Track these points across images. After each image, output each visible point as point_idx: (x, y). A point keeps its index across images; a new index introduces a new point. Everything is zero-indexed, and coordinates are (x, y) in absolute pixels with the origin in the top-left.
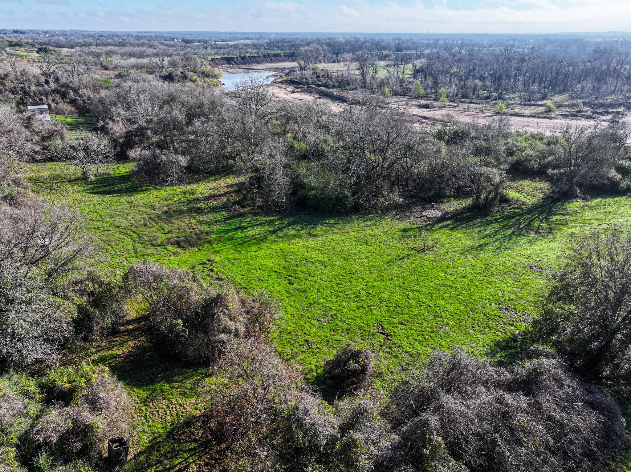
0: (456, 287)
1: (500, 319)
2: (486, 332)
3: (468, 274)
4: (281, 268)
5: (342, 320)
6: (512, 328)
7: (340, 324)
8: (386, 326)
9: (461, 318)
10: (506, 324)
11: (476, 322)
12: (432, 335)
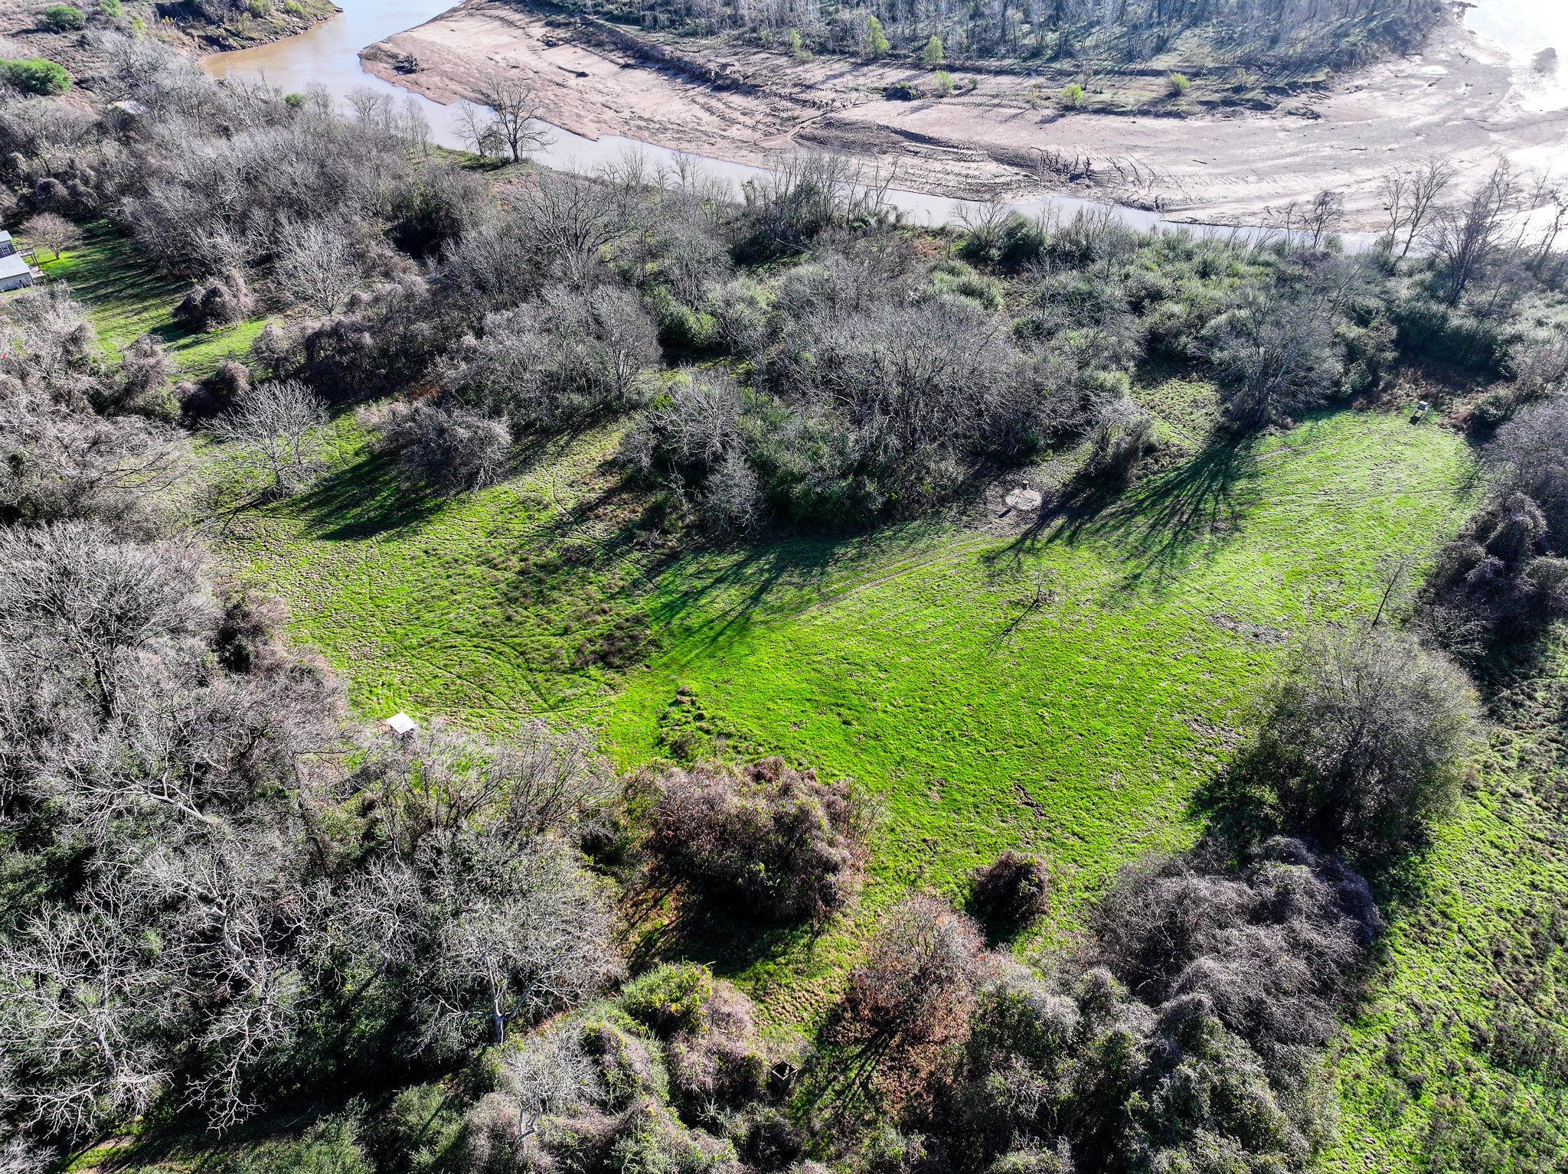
0: (1111, 686)
1: (1191, 745)
2: (1177, 774)
3: (1124, 653)
4: (815, 688)
5: (961, 790)
6: (1212, 759)
7: (958, 796)
8: (1028, 790)
9: (1134, 752)
10: (1201, 751)
11: (1158, 756)
12: (1101, 793)
